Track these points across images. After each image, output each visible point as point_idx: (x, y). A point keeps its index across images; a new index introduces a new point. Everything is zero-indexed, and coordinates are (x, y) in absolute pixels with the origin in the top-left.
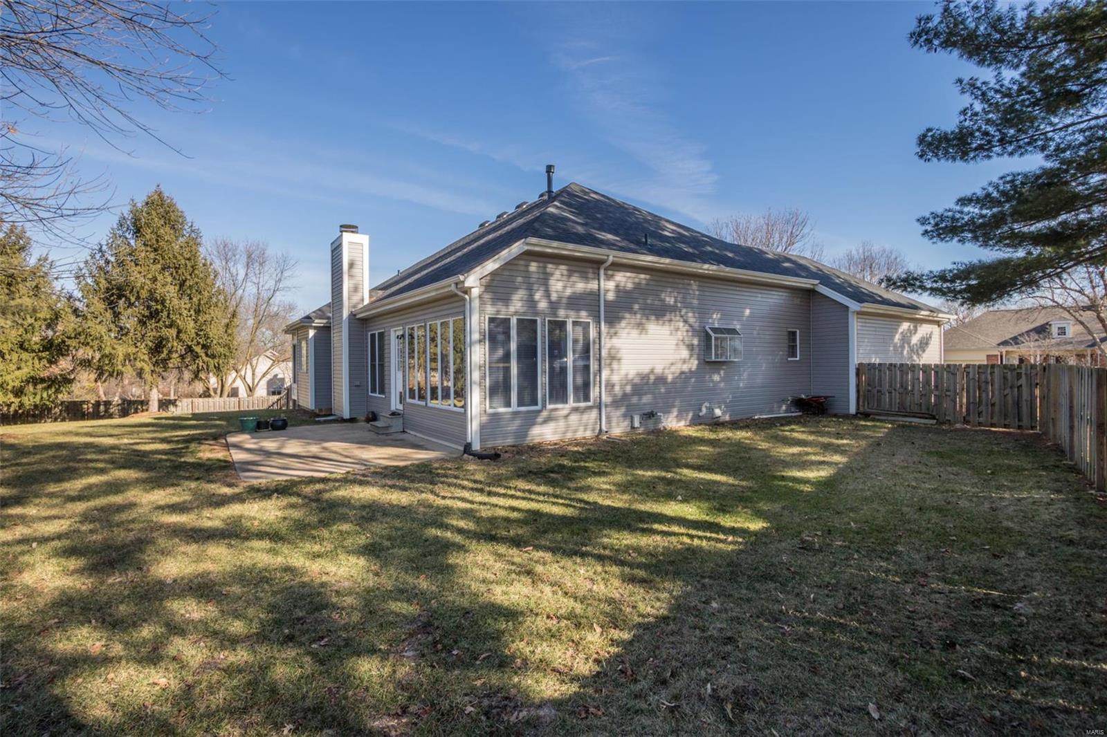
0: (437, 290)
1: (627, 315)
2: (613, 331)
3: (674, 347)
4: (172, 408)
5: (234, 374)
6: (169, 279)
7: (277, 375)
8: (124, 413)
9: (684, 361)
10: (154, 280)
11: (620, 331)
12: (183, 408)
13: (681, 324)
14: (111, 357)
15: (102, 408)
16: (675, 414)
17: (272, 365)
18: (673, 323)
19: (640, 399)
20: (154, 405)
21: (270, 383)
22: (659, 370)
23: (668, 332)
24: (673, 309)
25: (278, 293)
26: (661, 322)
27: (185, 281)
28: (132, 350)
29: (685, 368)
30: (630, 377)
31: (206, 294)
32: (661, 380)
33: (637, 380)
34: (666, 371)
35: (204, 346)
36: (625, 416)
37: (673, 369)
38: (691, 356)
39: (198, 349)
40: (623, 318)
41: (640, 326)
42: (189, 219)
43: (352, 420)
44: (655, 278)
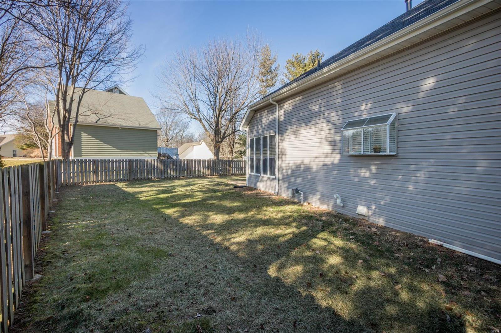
1: (289, 127)
2: (283, 138)
3: (318, 144)
9: (327, 155)
11: (286, 137)
13: (325, 124)
16: (318, 197)
18: (317, 126)
19: (295, 180)
22: (306, 162)
23: (313, 133)
24: (317, 115)
26: (308, 127)
29: (328, 161)
30: (291, 165)
32: (308, 169)
34: (312, 163)
37: (317, 161)
38: (334, 150)
40: (287, 129)
41: (296, 133)
44: (305, 96)
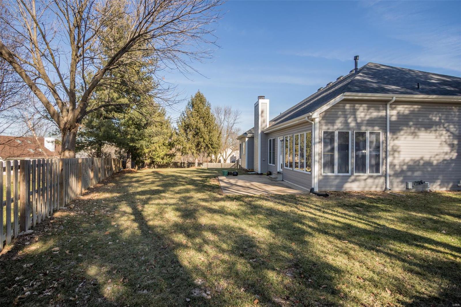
0: (299, 120)
1: (405, 128)
2: (395, 137)
3: (438, 145)
4: (201, 166)
5: (220, 155)
6: (202, 121)
7: (233, 155)
8: (188, 167)
9: (446, 154)
10: (197, 122)
11: (400, 137)
12: (204, 166)
13: (444, 132)
14: (185, 148)
15: (183, 164)
16: (439, 183)
17: (232, 152)
18: (438, 132)
19: (413, 173)
20: (196, 164)
21: (231, 158)
22: (427, 158)
23: (434, 137)
24: (438, 124)
25: (235, 125)
26: (428, 131)
27: (206, 122)
28: (191, 146)
29: (447, 157)
30: (406, 161)
31: (212, 126)
32: (429, 163)
33: (411, 163)
34: (432, 159)
35: (211, 145)
36: (402, 182)
37: (437, 157)
38: (452, 151)
39: (209, 145)
40: (402, 130)
41: (414, 134)
42: (207, 100)
43: (261, 174)
44: (425, 107)
